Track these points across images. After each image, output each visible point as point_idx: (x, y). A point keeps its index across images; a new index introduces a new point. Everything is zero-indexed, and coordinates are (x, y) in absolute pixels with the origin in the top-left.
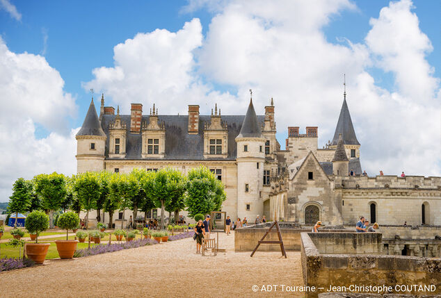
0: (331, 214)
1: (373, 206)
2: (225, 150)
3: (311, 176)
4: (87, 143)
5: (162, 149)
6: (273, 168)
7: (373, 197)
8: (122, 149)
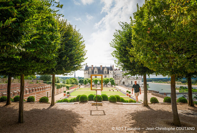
0: (126, 83)
1: (132, 81)
2: (107, 73)
3: (123, 77)
4: (86, 72)
5: (97, 73)
6: (114, 75)
7: (132, 80)
8: (91, 72)
